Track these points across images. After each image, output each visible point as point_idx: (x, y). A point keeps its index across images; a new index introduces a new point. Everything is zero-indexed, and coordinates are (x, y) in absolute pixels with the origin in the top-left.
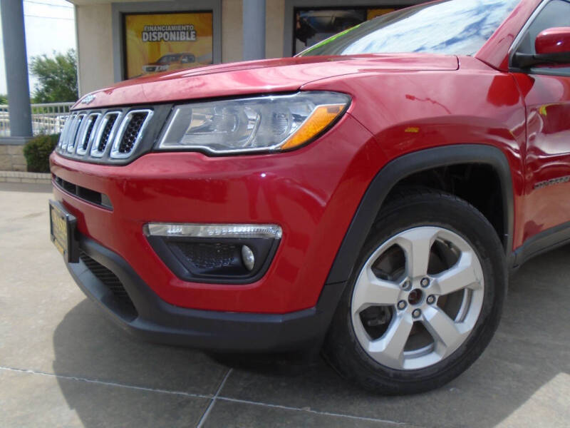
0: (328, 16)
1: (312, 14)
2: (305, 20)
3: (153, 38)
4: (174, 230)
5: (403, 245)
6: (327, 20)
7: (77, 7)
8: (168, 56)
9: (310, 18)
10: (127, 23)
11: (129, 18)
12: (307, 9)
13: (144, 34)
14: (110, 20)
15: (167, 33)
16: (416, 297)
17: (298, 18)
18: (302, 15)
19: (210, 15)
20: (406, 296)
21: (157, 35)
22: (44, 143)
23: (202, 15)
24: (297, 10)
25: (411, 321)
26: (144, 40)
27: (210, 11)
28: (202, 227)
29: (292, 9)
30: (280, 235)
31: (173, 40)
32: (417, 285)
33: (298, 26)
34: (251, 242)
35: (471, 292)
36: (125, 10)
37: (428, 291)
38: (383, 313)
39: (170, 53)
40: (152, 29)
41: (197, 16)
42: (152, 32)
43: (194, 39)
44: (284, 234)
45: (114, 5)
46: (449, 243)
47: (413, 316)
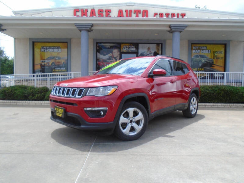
0: (108, 45)
1: (103, 44)
2: (100, 46)
3: (45, 50)
4: (89, 109)
5: (128, 111)
6: (108, 46)
7: (15, 39)
8: (50, 57)
9: (102, 46)
10: (35, 45)
11: (35, 43)
12: (101, 43)
13: (41, 49)
14: (28, 44)
15: (50, 49)
16: (131, 121)
17: (98, 45)
18: (99, 45)
19: (67, 43)
20: (129, 121)
21: (46, 50)
22: (8, 90)
23: (63, 43)
24: (97, 43)
25: (130, 126)
26: (41, 51)
27: (67, 42)
28: (94, 108)
29: (96, 43)
30: (107, 109)
31: (52, 52)
32: (131, 119)
33: (98, 48)
34: (102, 110)
35: (141, 120)
36: (34, 41)
37: (133, 120)
38: (125, 125)
39: (51, 56)
40: (44, 47)
41: (62, 43)
42: (44, 49)
43: (60, 51)
44: (108, 108)
45: (30, 39)
46: (137, 111)
47: (131, 125)
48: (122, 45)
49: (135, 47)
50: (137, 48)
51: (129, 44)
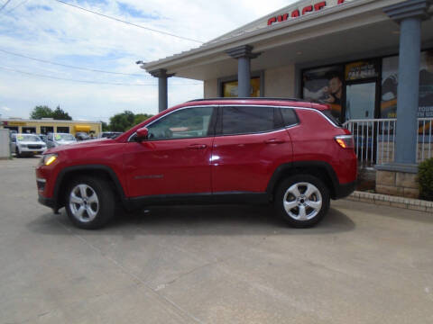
0: (321, 71)
1: (312, 72)
5: (80, 189)
7: (205, 81)
12: (309, 69)
14: (217, 86)
20: (82, 202)
24: (303, 71)
29: (300, 71)
32: (85, 200)
45: (218, 80)
48: (348, 67)
49: (375, 67)
50: (379, 69)
51: (361, 63)
